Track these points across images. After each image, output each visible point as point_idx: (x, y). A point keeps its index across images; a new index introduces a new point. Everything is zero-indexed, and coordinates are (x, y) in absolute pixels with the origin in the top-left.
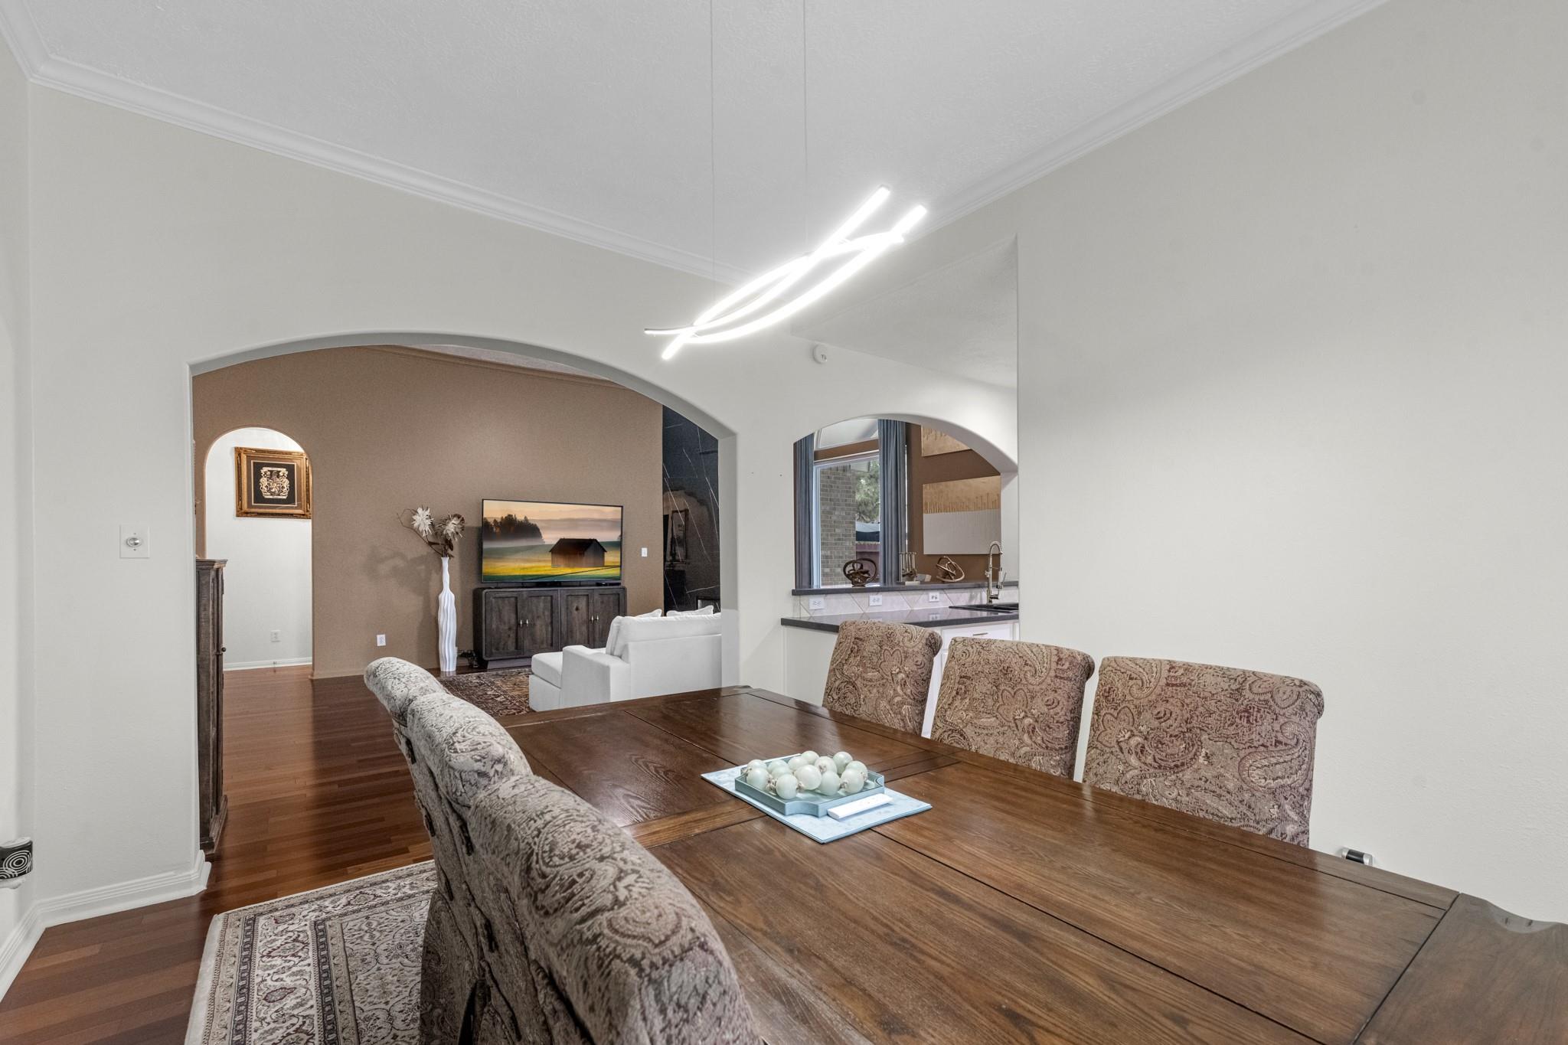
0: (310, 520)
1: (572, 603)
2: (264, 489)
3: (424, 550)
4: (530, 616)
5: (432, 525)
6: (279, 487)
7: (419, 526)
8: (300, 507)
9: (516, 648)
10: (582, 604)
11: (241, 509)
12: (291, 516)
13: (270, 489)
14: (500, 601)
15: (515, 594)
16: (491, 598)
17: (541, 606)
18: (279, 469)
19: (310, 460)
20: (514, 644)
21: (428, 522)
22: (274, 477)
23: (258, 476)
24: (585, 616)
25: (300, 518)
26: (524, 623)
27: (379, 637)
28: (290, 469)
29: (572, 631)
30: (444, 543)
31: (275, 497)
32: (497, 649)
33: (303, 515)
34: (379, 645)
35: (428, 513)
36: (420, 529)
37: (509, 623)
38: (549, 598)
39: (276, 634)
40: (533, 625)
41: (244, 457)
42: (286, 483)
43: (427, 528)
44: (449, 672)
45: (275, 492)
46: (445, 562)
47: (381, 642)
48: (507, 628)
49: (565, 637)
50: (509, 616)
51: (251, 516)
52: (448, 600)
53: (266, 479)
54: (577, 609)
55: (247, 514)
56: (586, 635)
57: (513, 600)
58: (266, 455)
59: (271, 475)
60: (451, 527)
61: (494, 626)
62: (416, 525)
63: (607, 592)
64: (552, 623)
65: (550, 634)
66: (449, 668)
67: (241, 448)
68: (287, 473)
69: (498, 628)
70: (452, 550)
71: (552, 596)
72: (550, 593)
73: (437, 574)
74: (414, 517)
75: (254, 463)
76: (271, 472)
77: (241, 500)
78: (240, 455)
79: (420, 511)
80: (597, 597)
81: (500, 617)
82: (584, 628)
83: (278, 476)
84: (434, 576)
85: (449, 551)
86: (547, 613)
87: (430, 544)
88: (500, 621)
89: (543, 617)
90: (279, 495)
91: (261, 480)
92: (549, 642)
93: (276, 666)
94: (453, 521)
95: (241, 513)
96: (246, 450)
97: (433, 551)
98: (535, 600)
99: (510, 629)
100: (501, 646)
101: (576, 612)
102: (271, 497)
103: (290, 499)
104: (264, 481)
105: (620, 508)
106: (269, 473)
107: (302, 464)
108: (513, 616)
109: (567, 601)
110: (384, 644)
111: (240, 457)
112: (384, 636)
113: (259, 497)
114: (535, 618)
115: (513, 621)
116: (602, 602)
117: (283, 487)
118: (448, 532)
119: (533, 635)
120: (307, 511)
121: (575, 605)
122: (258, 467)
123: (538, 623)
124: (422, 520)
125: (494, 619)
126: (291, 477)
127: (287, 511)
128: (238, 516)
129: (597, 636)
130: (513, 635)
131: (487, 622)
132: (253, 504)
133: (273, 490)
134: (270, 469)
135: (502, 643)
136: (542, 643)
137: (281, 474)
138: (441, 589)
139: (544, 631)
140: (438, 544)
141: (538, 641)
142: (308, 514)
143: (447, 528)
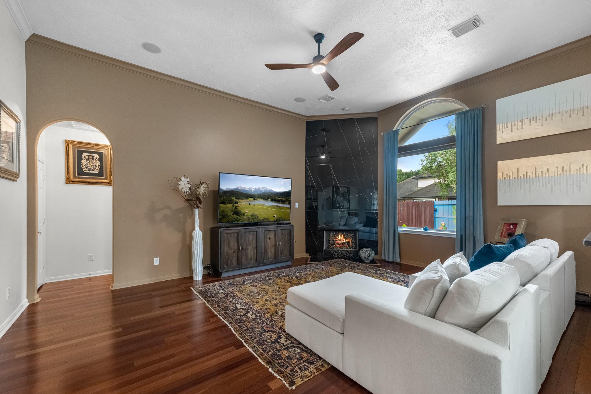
0: (112, 186)
1: (267, 235)
2: (84, 167)
3: (183, 204)
4: (245, 244)
5: (190, 189)
6: (94, 166)
7: (182, 188)
8: (106, 179)
9: (238, 264)
10: (272, 235)
11: (69, 179)
12: (101, 183)
13: (88, 167)
14: (229, 236)
15: (237, 231)
16: (224, 234)
17: (251, 237)
18: (93, 155)
19: (113, 151)
20: (236, 261)
21: (189, 186)
22: (90, 160)
23: (80, 159)
24: (273, 242)
25: (106, 185)
26: (243, 248)
27: (155, 259)
28: (101, 155)
29: (267, 252)
30: (196, 200)
31: (91, 172)
32: (227, 265)
33: (109, 183)
34: (155, 264)
35: (188, 180)
36: (183, 190)
37: (234, 248)
38: (255, 233)
39: (91, 256)
40: (246, 249)
41: (71, 146)
42: (98, 163)
43: (188, 190)
44: (199, 281)
45: (91, 169)
46: (197, 212)
47: (157, 262)
48: (232, 251)
49: (263, 255)
50: (234, 244)
51: (75, 183)
52: (198, 235)
53: (85, 160)
54: (269, 238)
55: (73, 182)
56: (274, 253)
57: (236, 234)
58: (85, 146)
59: (88, 158)
60: (202, 190)
61: (225, 251)
62: (180, 188)
63: (284, 228)
64: (256, 247)
65: (255, 254)
66: (199, 278)
67: (69, 141)
68: (98, 157)
69: (227, 252)
70: (201, 204)
71: (257, 232)
72: (256, 230)
73: (190, 218)
74: (180, 183)
75: (77, 150)
76: (89, 156)
77: (69, 173)
78: (68, 144)
79: (183, 178)
80: (280, 231)
81: (229, 245)
82: (273, 250)
83: (93, 159)
84: (189, 221)
85: (199, 205)
86: (254, 242)
87: (188, 200)
88: (229, 248)
89: (252, 244)
90: (93, 171)
91: (82, 161)
92: (255, 259)
93: (91, 276)
94: (203, 186)
95: (69, 181)
96: (72, 142)
97: (188, 205)
98: (247, 234)
99: (234, 252)
100: (229, 262)
101: (269, 240)
102: (88, 172)
103: (100, 174)
104: (84, 162)
105: (291, 180)
106: (87, 157)
107: (108, 153)
108: (236, 244)
109: (264, 234)
110: (158, 264)
111: (68, 146)
112: (158, 259)
113: (81, 172)
114: (248, 245)
115: (236, 247)
116: (282, 234)
117: (96, 166)
118: (200, 192)
119: (246, 255)
120: (111, 181)
121: (268, 236)
122: (80, 153)
123: (250, 248)
124: (184, 185)
125: (226, 246)
126: (101, 160)
127: (98, 181)
128: (67, 183)
129: (279, 254)
130: (235, 256)
131: (222, 248)
132: (77, 176)
133: (90, 168)
134: (88, 154)
135: (230, 261)
136: (251, 259)
137: (95, 158)
138: (193, 229)
139: (252, 252)
140: (193, 200)
141: (249, 258)
142: (111, 182)
143: (200, 190)
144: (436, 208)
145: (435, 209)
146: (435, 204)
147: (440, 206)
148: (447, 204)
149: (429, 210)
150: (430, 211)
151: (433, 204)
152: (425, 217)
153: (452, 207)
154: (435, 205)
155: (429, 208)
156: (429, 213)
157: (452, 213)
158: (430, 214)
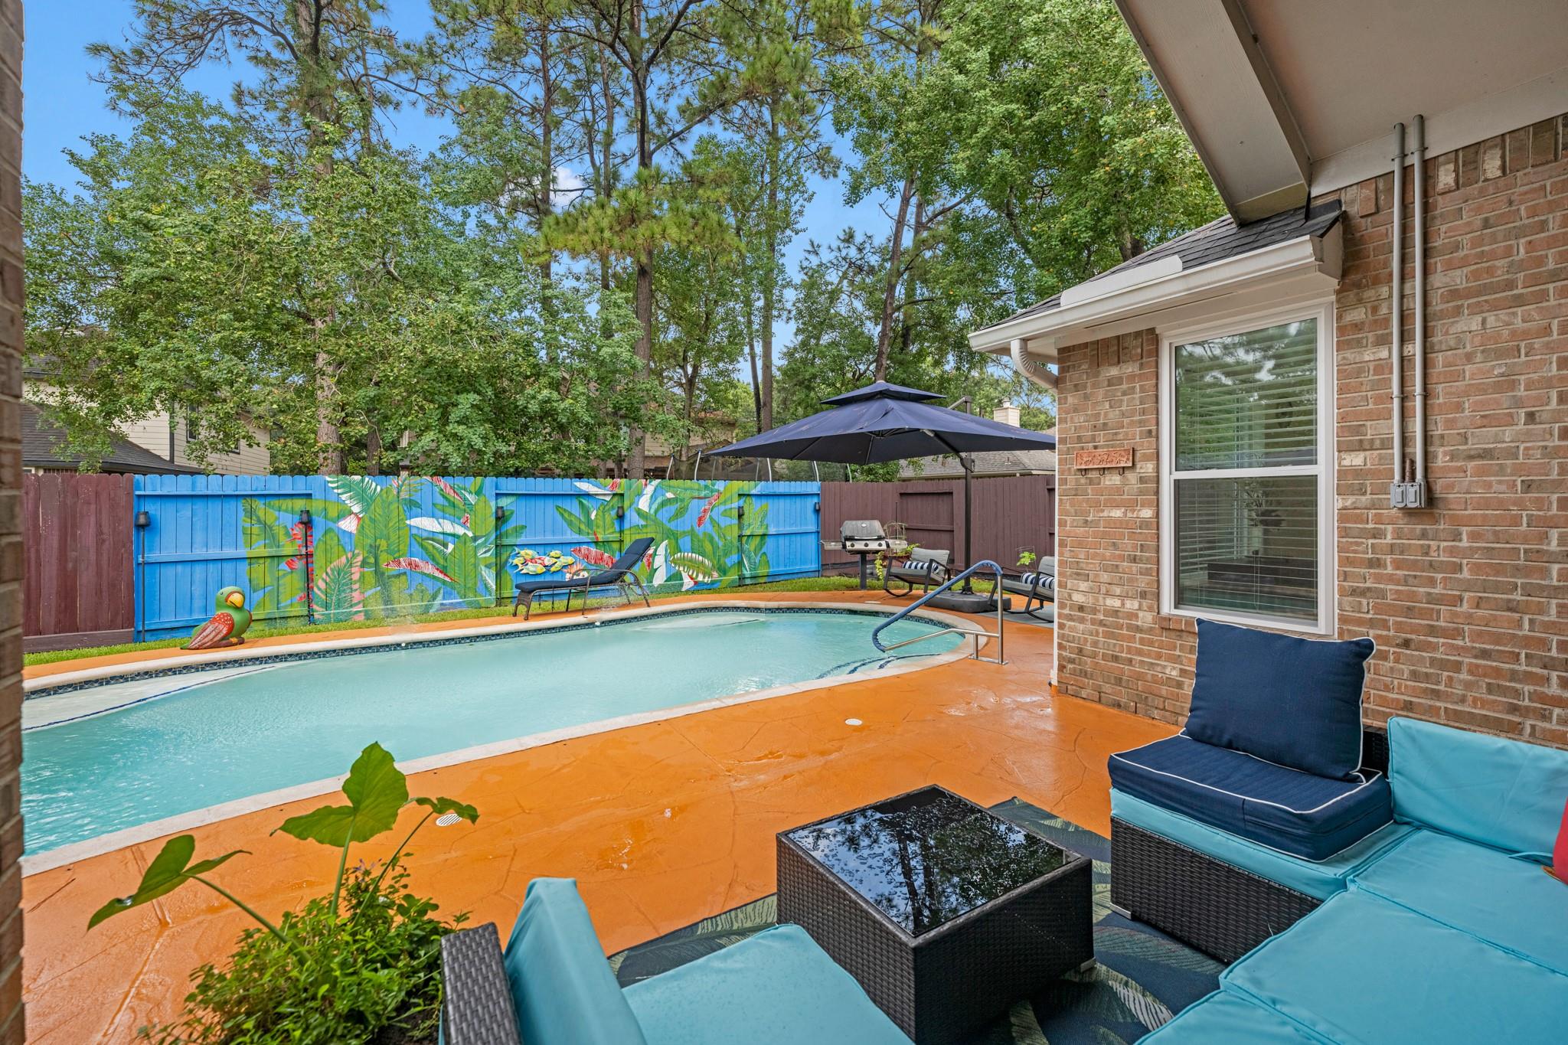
144: (146, 513)
145: (142, 520)
146: (137, 493)
147: (170, 507)
148: (209, 493)
149: (99, 525)
150: (105, 530)
151: (130, 494)
152: (70, 565)
153: (241, 508)
154: (139, 496)
155: (98, 512)
156: (100, 542)
157: (240, 533)
158: (106, 546)
